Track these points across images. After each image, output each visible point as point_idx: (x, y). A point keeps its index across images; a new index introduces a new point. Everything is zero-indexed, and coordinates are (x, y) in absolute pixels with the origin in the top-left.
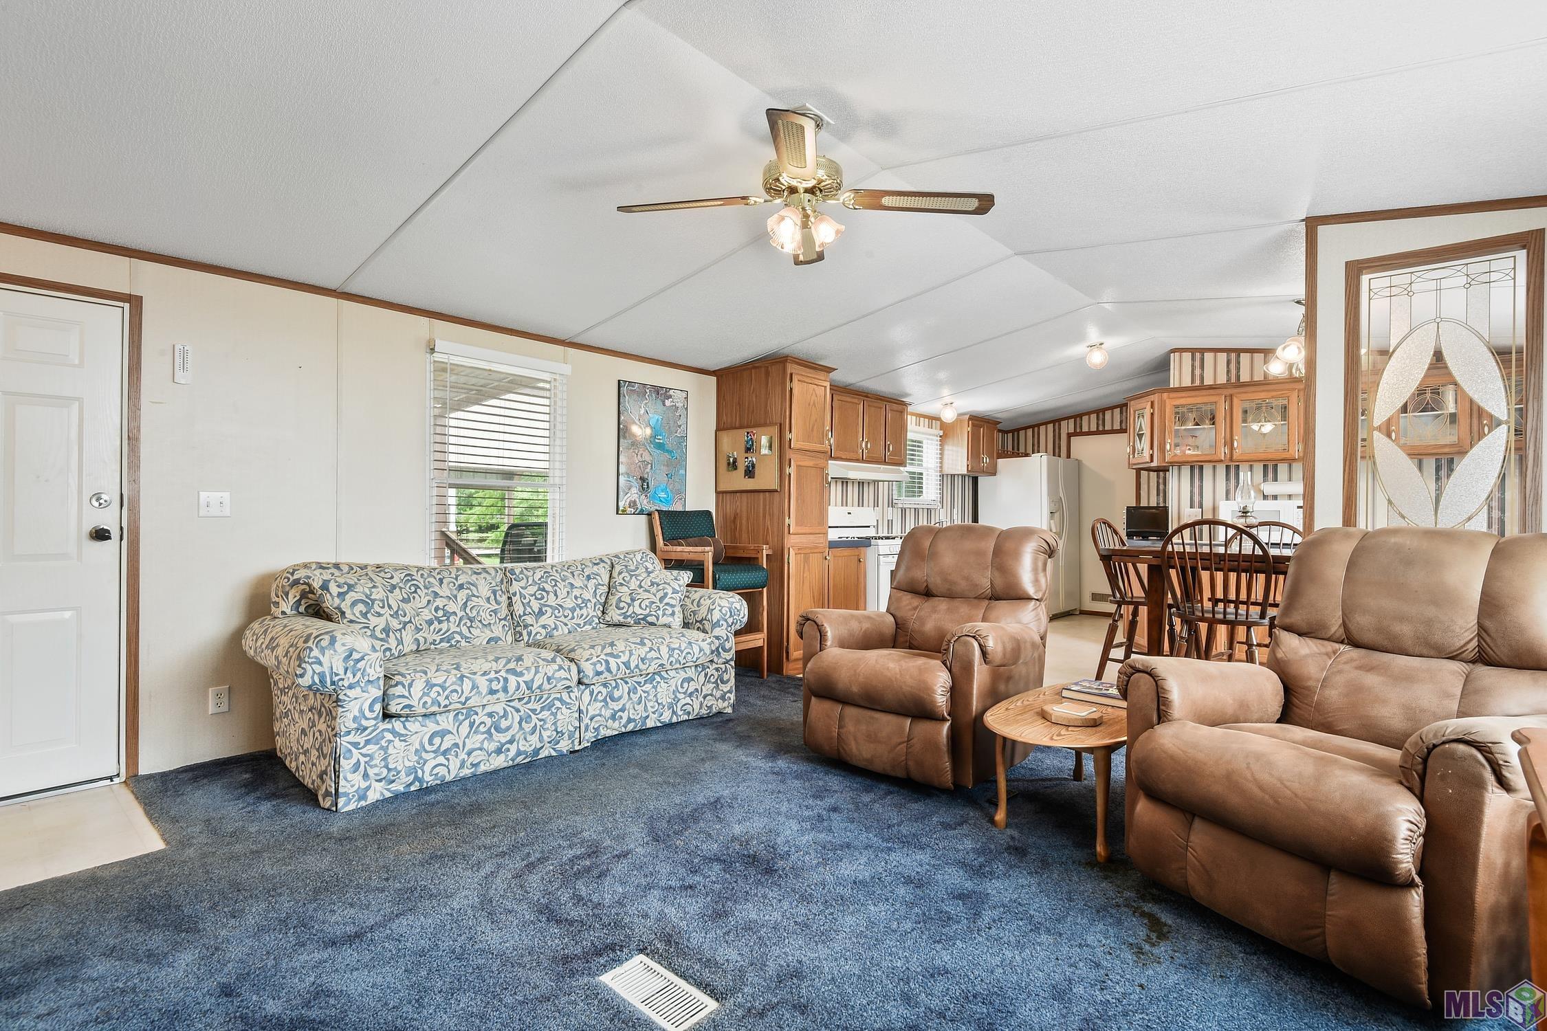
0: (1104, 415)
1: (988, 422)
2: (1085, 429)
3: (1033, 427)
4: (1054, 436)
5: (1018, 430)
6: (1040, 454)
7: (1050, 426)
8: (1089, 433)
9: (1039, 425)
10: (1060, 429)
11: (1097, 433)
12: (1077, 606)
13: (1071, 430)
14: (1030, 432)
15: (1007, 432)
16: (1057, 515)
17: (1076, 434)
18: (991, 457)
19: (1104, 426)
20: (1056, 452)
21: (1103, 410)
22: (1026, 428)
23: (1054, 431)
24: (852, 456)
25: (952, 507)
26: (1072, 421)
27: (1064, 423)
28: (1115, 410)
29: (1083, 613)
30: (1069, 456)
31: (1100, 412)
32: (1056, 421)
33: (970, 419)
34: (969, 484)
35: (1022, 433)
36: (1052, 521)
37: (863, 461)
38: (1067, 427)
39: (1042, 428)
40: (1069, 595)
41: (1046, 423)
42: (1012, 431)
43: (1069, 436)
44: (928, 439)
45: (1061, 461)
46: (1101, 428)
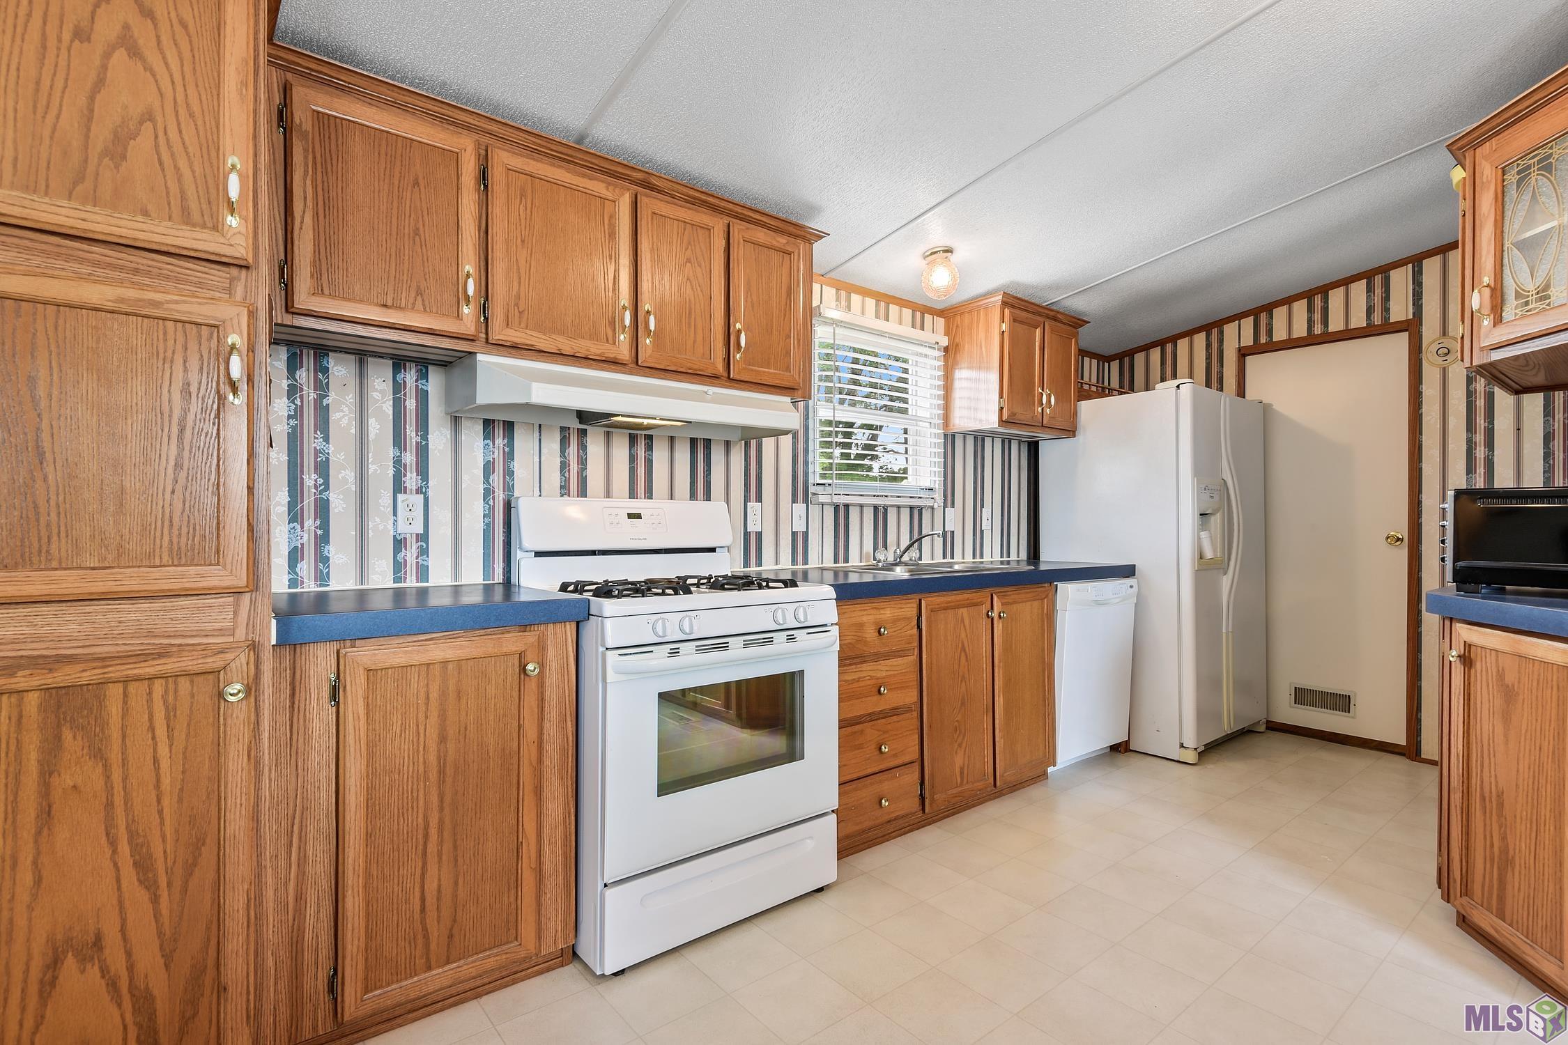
0: (1326, 300)
1: (1055, 319)
2: (1280, 334)
3: (1161, 343)
4: (1208, 358)
5: (1131, 353)
6: (1176, 382)
7: (1200, 339)
8: (1292, 344)
9: (1174, 339)
10: (1221, 341)
11: (1311, 340)
12: (1261, 716)
13: (1248, 340)
14: (1155, 354)
15: (1109, 359)
16: (1216, 520)
17: (1258, 349)
18: (1062, 396)
19: (1325, 322)
20: (1213, 379)
21: (1324, 290)
22: (1147, 348)
23: (1208, 346)
24: (595, 349)
25: (978, 503)
26: (1248, 323)
27: (1230, 330)
28: (1353, 286)
29: (1275, 727)
30: (1241, 392)
31: (1316, 294)
32: (1213, 327)
33: (1005, 304)
34: (1019, 457)
35: (1139, 358)
36: (1204, 535)
37: (636, 365)
38: (1237, 335)
39: (1183, 344)
40: (1243, 687)
41: (1190, 333)
42: (1120, 357)
43: (1243, 353)
44: (917, 354)
45: (1226, 398)
46: (1318, 330)
